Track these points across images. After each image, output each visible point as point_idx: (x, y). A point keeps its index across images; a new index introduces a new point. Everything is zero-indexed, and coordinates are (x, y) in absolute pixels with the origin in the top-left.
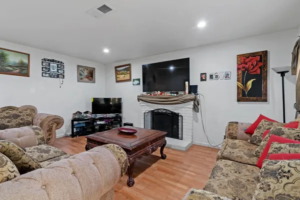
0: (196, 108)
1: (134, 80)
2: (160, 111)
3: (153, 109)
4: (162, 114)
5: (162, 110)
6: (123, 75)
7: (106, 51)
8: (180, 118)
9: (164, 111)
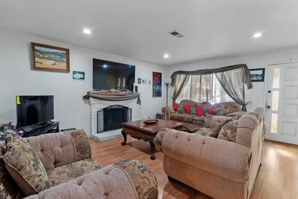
0: (139, 102)
1: (74, 73)
2: (113, 107)
3: (106, 107)
4: (115, 109)
5: (115, 106)
6: (53, 62)
7: (87, 31)
8: (129, 111)
9: (118, 107)
